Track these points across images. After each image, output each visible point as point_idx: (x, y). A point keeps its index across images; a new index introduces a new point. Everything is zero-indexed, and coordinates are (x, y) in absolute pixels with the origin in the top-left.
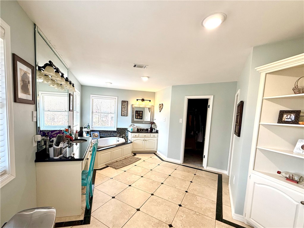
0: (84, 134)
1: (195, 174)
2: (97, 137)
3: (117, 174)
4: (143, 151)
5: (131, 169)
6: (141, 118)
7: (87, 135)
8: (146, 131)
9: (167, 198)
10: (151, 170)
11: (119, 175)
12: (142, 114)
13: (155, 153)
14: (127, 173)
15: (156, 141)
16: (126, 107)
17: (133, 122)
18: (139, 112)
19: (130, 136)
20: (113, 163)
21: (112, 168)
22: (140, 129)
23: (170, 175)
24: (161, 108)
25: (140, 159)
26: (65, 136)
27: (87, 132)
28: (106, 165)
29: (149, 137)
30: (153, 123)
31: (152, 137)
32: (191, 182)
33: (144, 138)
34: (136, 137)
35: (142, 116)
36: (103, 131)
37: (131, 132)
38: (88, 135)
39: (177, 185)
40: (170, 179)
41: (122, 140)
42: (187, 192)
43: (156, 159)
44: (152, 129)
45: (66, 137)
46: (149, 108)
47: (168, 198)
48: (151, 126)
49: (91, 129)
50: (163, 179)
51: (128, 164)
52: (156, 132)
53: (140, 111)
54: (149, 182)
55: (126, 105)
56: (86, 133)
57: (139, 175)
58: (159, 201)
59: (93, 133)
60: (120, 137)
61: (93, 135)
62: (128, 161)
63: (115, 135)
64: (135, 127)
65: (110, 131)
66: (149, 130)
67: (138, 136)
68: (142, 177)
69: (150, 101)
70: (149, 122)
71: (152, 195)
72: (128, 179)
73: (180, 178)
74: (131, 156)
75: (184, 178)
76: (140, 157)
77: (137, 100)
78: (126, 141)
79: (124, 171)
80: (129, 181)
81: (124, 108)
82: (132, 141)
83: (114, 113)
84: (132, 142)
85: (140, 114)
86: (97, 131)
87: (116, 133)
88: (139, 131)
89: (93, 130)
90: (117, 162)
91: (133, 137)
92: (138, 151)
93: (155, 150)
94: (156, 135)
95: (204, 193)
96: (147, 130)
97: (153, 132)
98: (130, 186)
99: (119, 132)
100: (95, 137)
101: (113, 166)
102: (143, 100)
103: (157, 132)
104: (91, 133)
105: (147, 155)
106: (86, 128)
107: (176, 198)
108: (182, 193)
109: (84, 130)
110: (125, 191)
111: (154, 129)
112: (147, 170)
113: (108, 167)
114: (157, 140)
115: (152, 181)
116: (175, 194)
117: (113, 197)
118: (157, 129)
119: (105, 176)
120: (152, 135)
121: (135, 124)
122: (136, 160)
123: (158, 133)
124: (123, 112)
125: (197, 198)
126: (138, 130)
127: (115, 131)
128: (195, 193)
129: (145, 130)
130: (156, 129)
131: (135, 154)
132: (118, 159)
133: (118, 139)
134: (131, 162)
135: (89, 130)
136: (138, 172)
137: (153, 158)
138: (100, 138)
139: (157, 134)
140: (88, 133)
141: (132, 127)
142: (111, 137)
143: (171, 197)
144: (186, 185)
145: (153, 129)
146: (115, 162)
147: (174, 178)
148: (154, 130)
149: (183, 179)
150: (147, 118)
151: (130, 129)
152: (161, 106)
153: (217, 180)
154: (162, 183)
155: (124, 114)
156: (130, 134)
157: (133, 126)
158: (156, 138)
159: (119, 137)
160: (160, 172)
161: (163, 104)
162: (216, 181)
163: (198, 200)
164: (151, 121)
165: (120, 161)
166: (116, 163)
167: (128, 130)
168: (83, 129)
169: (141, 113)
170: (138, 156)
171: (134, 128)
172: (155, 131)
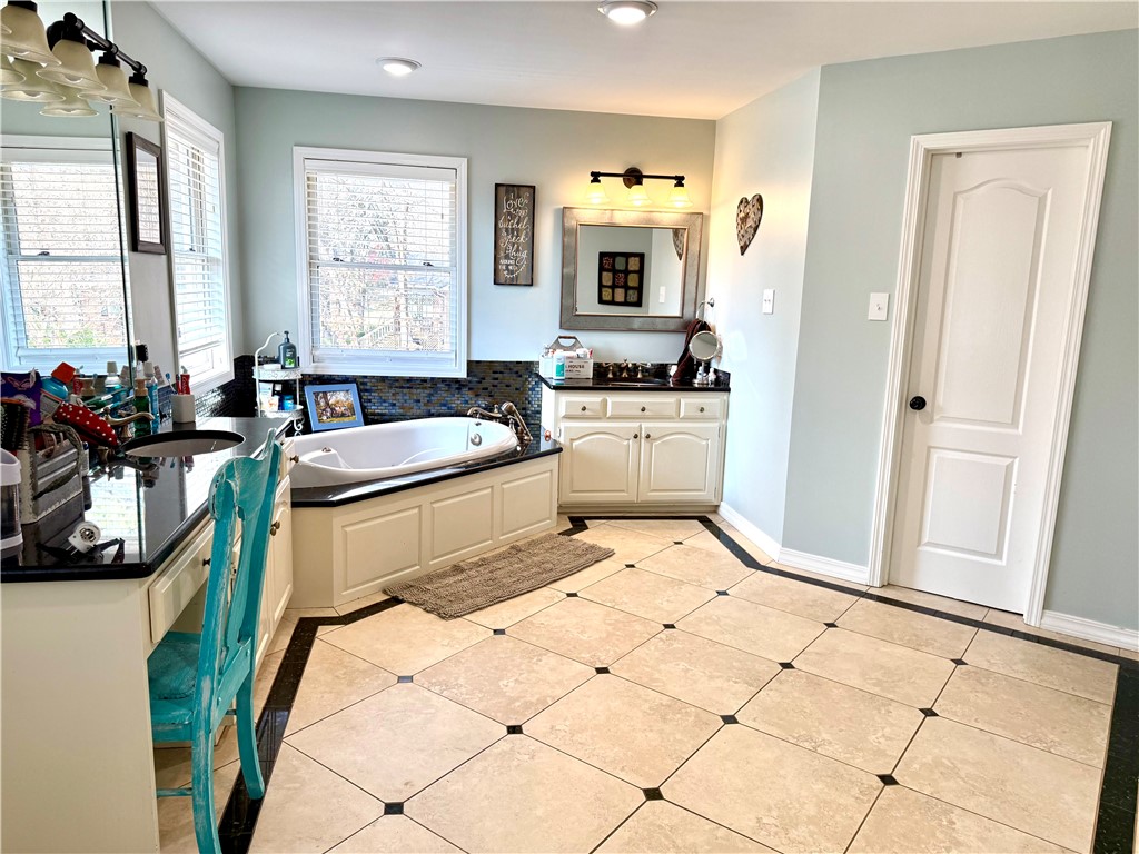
0: (266, 401)
1: (959, 662)
2: (343, 415)
3: (448, 652)
4: (630, 505)
5: (538, 620)
6: (633, 296)
7: (281, 407)
8: (654, 378)
9: (746, 823)
10: (667, 626)
11: (455, 659)
12: (641, 272)
13: (706, 518)
14: (511, 645)
15: (713, 444)
16: (522, 226)
17: (571, 320)
18: (620, 264)
19: (553, 409)
20: (430, 578)
21: (419, 610)
22: (618, 366)
23: (787, 666)
24: (750, 222)
25: (608, 554)
26: (57, 413)
27: (279, 388)
28: (385, 592)
29: (670, 418)
30: (695, 327)
31: (686, 419)
32: (929, 713)
33: (635, 424)
34: (583, 413)
35: (640, 289)
36: (383, 379)
37: (556, 388)
38: (289, 403)
39: (825, 736)
40: (785, 688)
41: (499, 437)
42: (888, 780)
43: (710, 555)
44: (688, 366)
45: (58, 418)
46: (676, 232)
47: (759, 820)
48: (687, 349)
49: (307, 367)
50: (741, 687)
51: (526, 585)
52: (717, 382)
53: (627, 255)
54: (646, 707)
55: (522, 213)
56: (278, 393)
57: (587, 656)
58: (690, 839)
59: (316, 394)
60: (491, 418)
61: (322, 403)
62: (528, 567)
63: (456, 402)
64: (580, 352)
65: (424, 380)
66: (673, 370)
67: (598, 407)
68: (601, 671)
69: (679, 181)
70: (673, 325)
71: (653, 794)
72: (511, 684)
73: (855, 681)
74: (550, 537)
75: (878, 683)
76: (604, 544)
77: (596, 177)
78: (521, 439)
79: (495, 632)
80: (513, 700)
81: (510, 231)
82: (562, 440)
83: (447, 265)
84: (560, 450)
85: (627, 272)
86: (346, 380)
87: (465, 390)
88: (609, 377)
89: (320, 372)
90: (457, 569)
91: (568, 417)
92: (599, 505)
93: (706, 496)
94: (712, 400)
95: (1009, 788)
96: (661, 370)
97: (697, 382)
98: (514, 730)
99: (486, 384)
100: (334, 414)
101: (426, 597)
102: (633, 177)
103: (722, 384)
104: (309, 390)
105: (651, 528)
106: (276, 361)
107: (811, 820)
108: (855, 791)
109: (262, 373)
110: (478, 765)
111: (701, 369)
112: (638, 627)
113: (395, 601)
114: (723, 433)
115: (665, 700)
116: (804, 793)
117: (394, 809)
118: (723, 367)
119: (365, 666)
120: (688, 401)
121: (582, 337)
122: (581, 561)
123: (728, 390)
124: (507, 257)
125: (958, 825)
126: (600, 371)
127: (456, 381)
128: (949, 789)
129: (645, 370)
130: (714, 365)
131: (579, 524)
132: (469, 554)
133: (474, 430)
134: (545, 571)
135: (294, 375)
136: (584, 637)
137: (694, 549)
138: (368, 422)
139: (723, 395)
140: (286, 390)
141: (560, 353)
142: (430, 415)
143: (775, 813)
144: (887, 730)
145: (699, 364)
146: (444, 575)
147: (814, 681)
148: (707, 370)
149: (876, 690)
150: (662, 300)
151: (548, 369)
152: (752, 211)
153: (1111, 702)
154: (730, 720)
155: (513, 272)
156: (548, 395)
157: (566, 349)
158: (715, 425)
159: (483, 417)
160: (727, 638)
161: (760, 200)
162: (1102, 709)
163: (961, 839)
164: (689, 314)
165: (479, 565)
166: (451, 580)
167: (538, 375)
168: (256, 369)
169: (634, 264)
170: (595, 535)
171: (576, 362)
172: (712, 376)
